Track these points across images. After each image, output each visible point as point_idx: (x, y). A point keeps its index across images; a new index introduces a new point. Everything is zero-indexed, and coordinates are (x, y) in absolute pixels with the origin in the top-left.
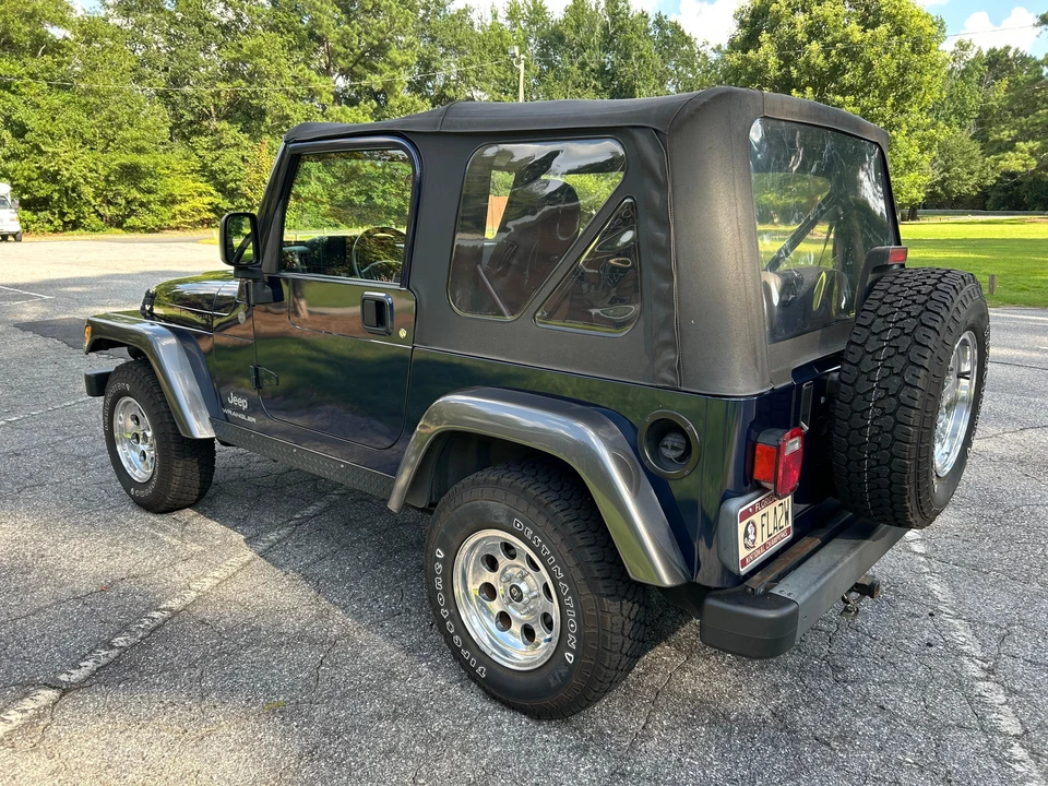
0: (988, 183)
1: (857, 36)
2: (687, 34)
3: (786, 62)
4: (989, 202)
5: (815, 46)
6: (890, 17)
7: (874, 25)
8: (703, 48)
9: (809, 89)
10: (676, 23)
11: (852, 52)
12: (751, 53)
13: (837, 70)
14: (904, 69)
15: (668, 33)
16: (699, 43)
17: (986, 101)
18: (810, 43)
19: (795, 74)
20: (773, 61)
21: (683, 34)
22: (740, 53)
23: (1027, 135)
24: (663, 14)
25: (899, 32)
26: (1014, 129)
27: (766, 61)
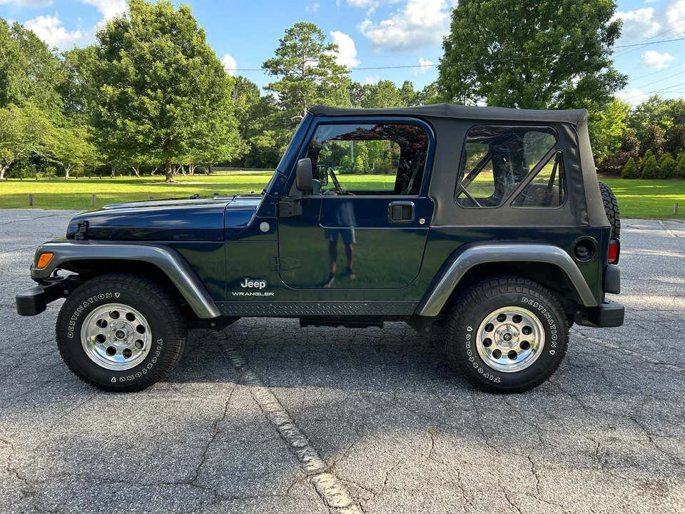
0: (246, 152)
1: (184, 62)
2: (42, 41)
3: (140, 70)
4: (245, 163)
5: (158, 64)
6: (200, 53)
7: (192, 56)
8: (55, 52)
9: (159, 91)
10: (31, 32)
11: (182, 71)
12: (115, 62)
13: (174, 81)
14: (212, 84)
15: (26, 38)
16: (50, 48)
17: (237, 106)
18: (155, 61)
19: (148, 79)
20: (132, 69)
21: (39, 41)
22: (106, 61)
23: (266, 127)
24: (20, 24)
25: (207, 63)
26: (260, 123)
27: (127, 69)
